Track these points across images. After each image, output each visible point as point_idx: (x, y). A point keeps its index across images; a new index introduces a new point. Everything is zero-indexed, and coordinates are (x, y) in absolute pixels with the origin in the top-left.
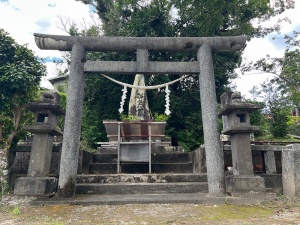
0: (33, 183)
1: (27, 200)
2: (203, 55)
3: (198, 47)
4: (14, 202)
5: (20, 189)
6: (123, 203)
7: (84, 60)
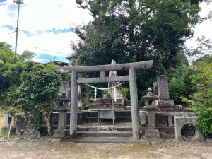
0: (60, 132)
1: (58, 140)
2: (131, 72)
3: (129, 68)
4: (54, 140)
5: (55, 135)
6: (94, 142)
7: (77, 78)
